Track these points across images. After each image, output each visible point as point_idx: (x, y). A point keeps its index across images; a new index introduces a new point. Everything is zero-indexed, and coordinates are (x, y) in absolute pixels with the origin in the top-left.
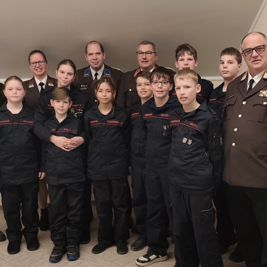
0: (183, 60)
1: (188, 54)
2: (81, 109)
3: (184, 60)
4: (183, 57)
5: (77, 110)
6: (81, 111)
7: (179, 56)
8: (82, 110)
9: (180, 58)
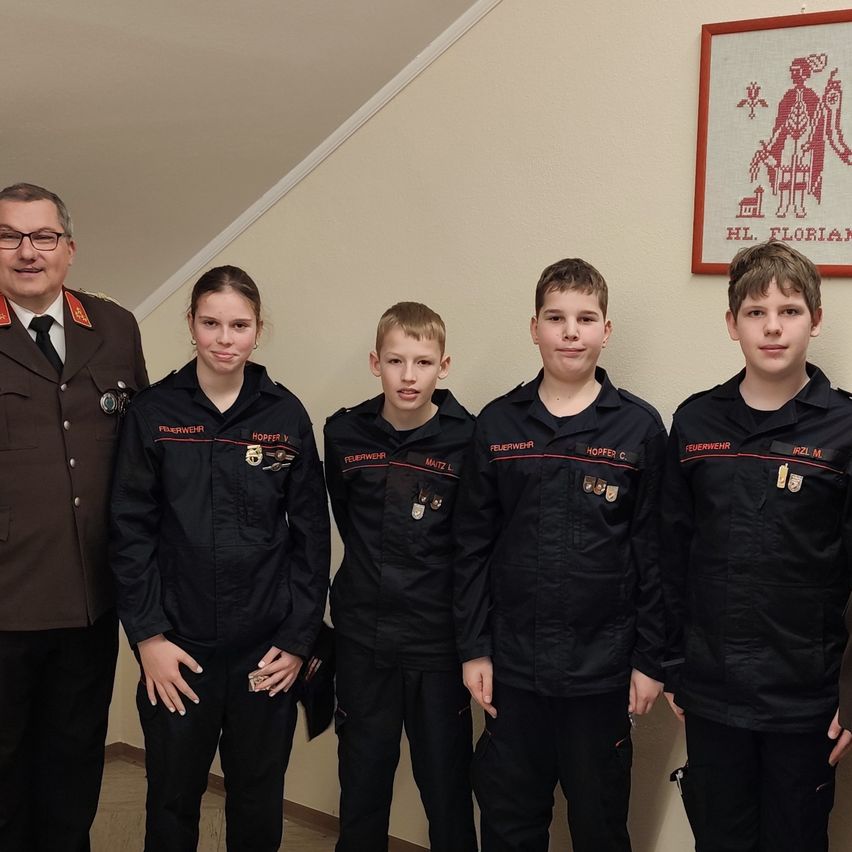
0: (757, 312)
1: (782, 291)
2: (288, 452)
3: (763, 313)
4: (762, 303)
5: (272, 455)
6: (285, 461)
7: (744, 297)
8: (290, 457)
9: (748, 303)
